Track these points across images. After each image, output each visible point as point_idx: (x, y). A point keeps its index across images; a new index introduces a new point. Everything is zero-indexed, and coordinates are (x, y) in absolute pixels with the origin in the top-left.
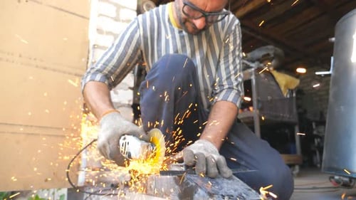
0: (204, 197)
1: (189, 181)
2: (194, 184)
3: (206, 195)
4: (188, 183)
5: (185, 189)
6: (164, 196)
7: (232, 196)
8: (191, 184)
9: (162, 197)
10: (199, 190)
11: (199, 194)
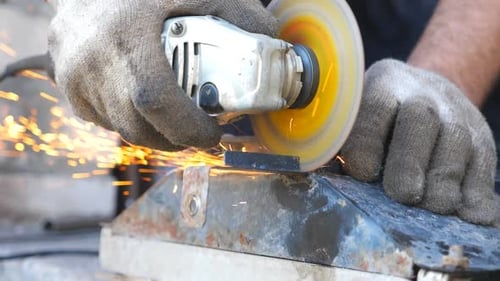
0: (376, 244)
1: (327, 193)
2: (343, 203)
3: (383, 238)
4: (324, 201)
5: (312, 219)
6: (238, 245)
7: (476, 250)
8: (333, 201)
9: (230, 248)
10: (362, 222)
11: (359, 236)
